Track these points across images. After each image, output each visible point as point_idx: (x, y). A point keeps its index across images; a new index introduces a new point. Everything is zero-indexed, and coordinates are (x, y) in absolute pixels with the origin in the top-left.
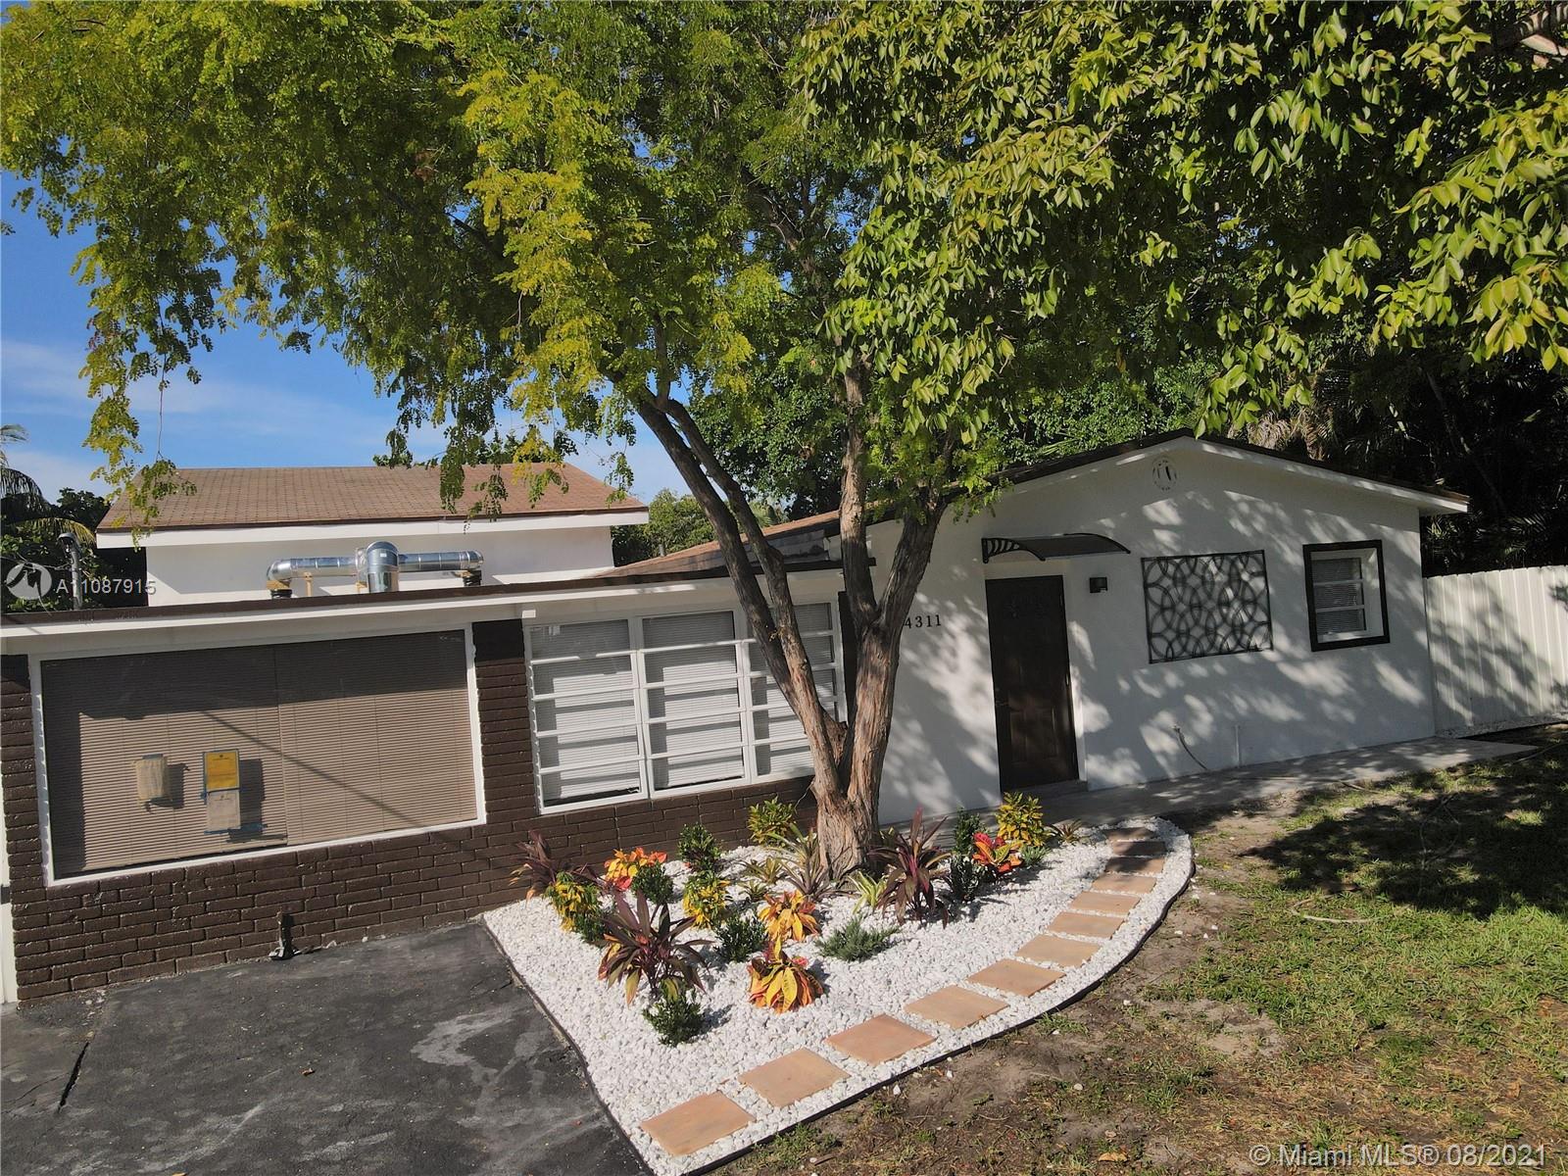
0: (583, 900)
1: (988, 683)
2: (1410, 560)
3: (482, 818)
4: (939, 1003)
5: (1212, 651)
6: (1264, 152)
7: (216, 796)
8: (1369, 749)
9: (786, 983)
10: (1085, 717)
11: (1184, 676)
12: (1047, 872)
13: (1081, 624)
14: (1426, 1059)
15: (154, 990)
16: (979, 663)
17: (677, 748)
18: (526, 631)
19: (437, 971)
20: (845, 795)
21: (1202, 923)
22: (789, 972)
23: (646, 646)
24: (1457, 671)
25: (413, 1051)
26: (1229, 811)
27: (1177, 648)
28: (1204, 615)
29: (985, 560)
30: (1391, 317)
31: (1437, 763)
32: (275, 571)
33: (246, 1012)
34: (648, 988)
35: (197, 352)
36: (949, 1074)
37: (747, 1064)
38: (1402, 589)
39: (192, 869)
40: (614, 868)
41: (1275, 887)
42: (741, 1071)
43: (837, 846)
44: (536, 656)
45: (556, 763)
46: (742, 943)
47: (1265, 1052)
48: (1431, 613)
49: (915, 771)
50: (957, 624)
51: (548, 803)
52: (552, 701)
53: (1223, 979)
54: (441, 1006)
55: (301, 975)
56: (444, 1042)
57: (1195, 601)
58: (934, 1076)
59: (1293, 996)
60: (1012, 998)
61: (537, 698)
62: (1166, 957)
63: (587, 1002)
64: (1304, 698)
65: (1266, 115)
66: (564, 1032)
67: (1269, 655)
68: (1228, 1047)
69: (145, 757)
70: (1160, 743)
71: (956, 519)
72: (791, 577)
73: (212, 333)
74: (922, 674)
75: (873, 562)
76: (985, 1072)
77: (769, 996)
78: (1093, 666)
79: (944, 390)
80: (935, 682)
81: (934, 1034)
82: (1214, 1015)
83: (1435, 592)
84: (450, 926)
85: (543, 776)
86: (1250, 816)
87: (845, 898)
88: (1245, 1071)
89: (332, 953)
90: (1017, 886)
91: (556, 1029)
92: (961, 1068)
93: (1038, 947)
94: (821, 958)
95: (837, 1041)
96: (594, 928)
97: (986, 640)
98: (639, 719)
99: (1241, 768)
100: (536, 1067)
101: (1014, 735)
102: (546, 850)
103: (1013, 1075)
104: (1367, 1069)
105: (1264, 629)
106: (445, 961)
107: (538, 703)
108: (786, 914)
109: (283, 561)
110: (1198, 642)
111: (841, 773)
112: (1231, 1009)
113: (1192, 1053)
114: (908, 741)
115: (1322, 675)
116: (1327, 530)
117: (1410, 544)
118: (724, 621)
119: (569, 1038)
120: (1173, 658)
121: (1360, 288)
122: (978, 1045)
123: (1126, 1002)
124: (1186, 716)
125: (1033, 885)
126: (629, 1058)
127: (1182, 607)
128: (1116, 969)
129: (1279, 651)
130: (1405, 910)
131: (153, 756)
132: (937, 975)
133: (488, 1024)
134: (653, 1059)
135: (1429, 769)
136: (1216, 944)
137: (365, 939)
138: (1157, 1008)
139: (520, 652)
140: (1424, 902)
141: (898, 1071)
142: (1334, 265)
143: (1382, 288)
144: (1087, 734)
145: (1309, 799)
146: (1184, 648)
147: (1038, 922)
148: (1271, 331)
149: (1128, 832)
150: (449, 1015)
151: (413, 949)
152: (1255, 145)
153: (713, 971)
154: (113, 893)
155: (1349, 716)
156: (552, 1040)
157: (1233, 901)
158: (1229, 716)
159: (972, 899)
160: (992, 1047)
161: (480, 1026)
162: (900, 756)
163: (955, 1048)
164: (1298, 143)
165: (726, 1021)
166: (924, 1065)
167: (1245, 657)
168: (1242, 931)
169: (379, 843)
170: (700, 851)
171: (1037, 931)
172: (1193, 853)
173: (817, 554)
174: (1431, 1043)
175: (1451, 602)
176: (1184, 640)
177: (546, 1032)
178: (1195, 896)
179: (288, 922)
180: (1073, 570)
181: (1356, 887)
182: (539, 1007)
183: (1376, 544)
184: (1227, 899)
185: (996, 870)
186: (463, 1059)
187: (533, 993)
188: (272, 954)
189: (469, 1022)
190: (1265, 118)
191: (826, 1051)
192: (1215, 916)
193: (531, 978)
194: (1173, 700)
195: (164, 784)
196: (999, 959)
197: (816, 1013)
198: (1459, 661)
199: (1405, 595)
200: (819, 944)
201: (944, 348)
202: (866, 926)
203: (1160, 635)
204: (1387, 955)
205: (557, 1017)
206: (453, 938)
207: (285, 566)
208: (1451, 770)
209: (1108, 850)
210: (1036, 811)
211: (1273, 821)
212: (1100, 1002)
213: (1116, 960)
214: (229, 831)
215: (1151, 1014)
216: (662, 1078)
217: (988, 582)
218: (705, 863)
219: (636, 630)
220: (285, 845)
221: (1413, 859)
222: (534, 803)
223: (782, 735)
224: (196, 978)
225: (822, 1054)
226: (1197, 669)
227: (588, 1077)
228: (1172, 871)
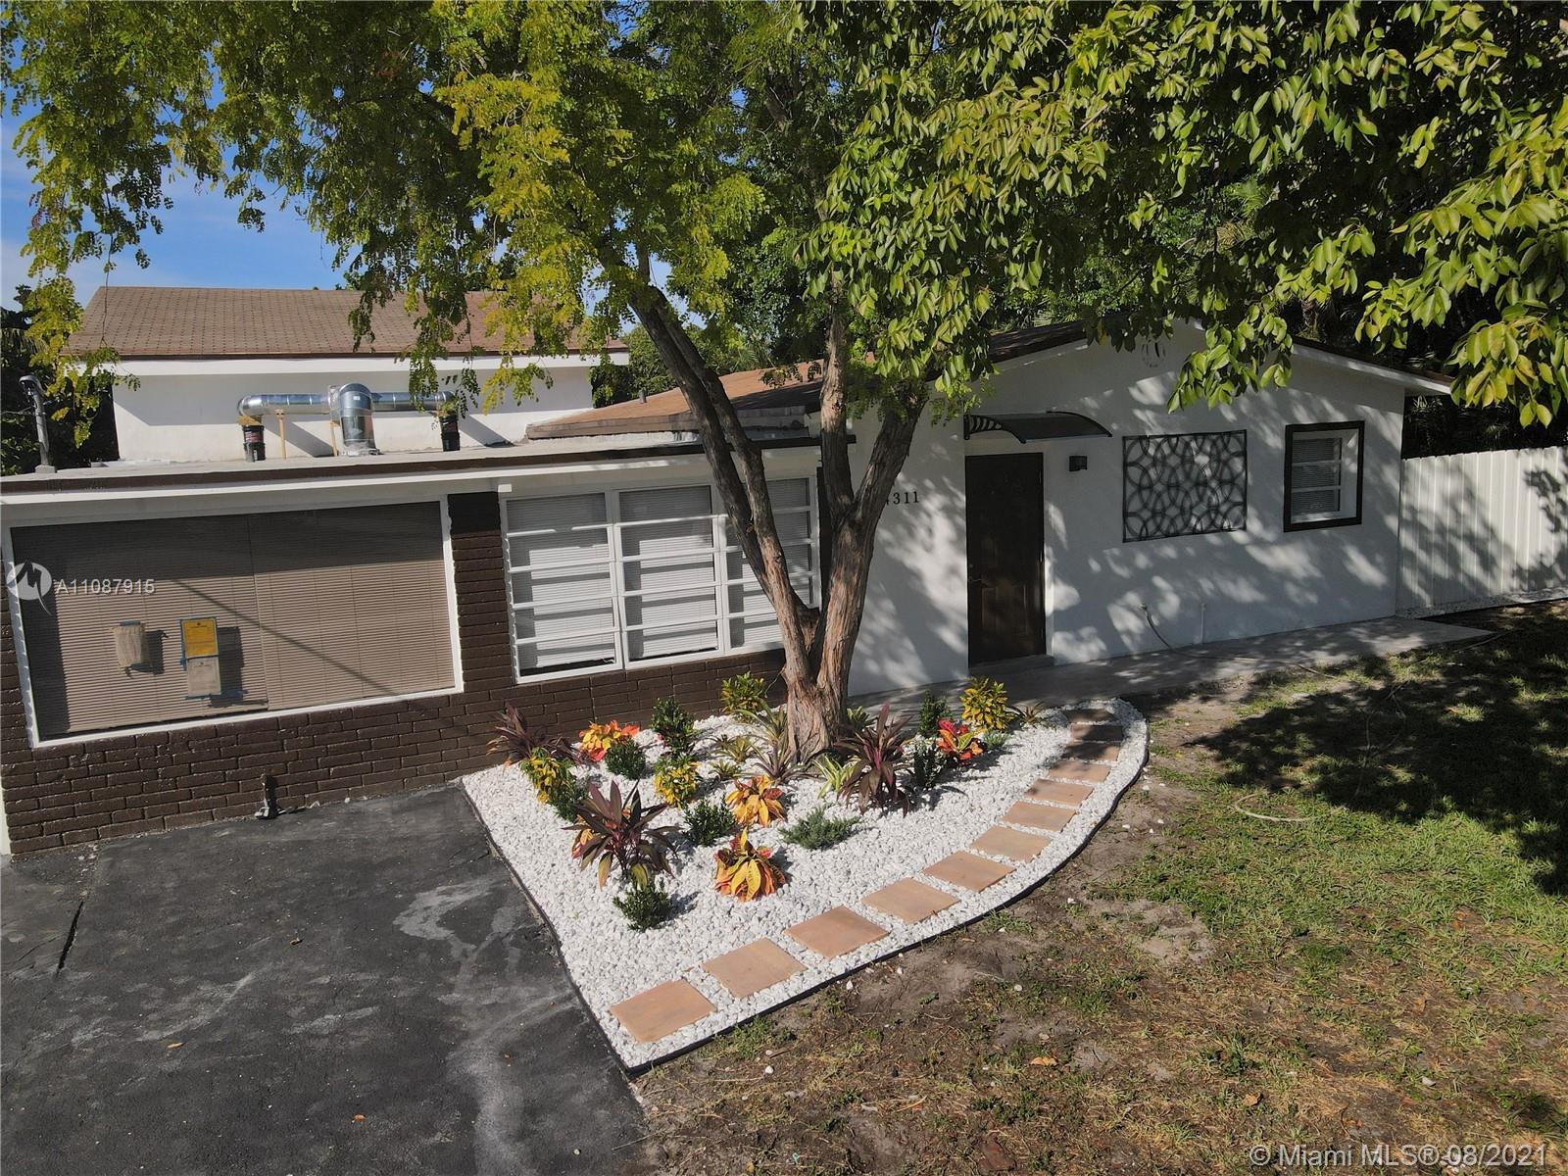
0: (558, 775)
1: (963, 563)
2: (1388, 444)
3: (459, 687)
4: (893, 896)
5: (1186, 531)
6: (1263, 140)
7: (197, 662)
8: (1329, 628)
9: (750, 872)
10: (1055, 596)
11: (1153, 557)
12: (1007, 757)
13: (1058, 505)
14: (1342, 969)
15: (144, 846)
16: (954, 543)
17: (652, 621)
18: (502, 504)
19: (418, 838)
20: (815, 682)
21: (1149, 817)
22: (753, 863)
23: (623, 521)
24: (1422, 556)
25: (396, 922)
26: (1184, 694)
27: (1151, 527)
28: (1181, 495)
29: (967, 435)
30: (1377, 315)
31: (1389, 647)
32: (246, 407)
33: (235, 874)
34: (619, 870)
35: (147, 234)
36: (899, 971)
37: (710, 953)
38: (1378, 473)
39: (175, 732)
40: (589, 740)
41: (1220, 781)
42: (705, 959)
43: (805, 730)
44: (511, 529)
45: (532, 634)
46: (708, 827)
47: (1194, 957)
48: (1404, 499)
49: (884, 649)
50: (933, 503)
51: (524, 673)
52: (528, 573)
53: (1163, 879)
54: (422, 875)
55: (287, 836)
56: (424, 914)
57: (1173, 481)
58: (885, 972)
59: (1226, 900)
60: (963, 893)
61: (513, 570)
62: (1112, 853)
63: (561, 880)
64: (1271, 581)
65: (1270, 102)
66: (539, 908)
67: (1238, 536)
68: (1161, 951)
69: (122, 624)
70: (1127, 621)
71: (934, 423)
72: (767, 454)
73: (160, 213)
74: (895, 553)
75: (852, 439)
76: (932, 971)
77: (734, 885)
78: (1066, 546)
79: (920, 336)
80: (909, 562)
81: (889, 929)
82: (1151, 917)
83: (1411, 478)
84: (431, 789)
85: (519, 647)
86: (1205, 700)
87: (811, 781)
88: (1173, 976)
89: (315, 814)
90: (977, 773)
91: (531, 905)
92: (911, 965)
93: (990, 840)
94: (784, 845)
95: (796, 932)
96: (569, 801)
97: (962, 522)
98: (615, 591)
99: (1204, 645)
100: (513, 944)
101: (985, 614)
102: (523, 723)
103: (958, 975)
104: (1286, 977)
105: (1237, 511)
106: (425, 827)
107: (514, 575)
108: (753, 800)
109: (254, 397)
110: (1172, 521)
111: (812, 660)
112: (1167, 910)
113: (1125, 955)
114: (880, 620)
115: (1291, 558)
116: (1310, 411)
117: (1392, 428)
118: (701, 497)
119: (543, 915)
120: (1148, 537)
121: (1350, 282)
122: (927, 941)
123: (1070, 900)
124: (1152, 598)
125: (993, 771)
126: (600, 940)
127: (1159, 487)
128: (1063, 865)
129: (1250, 534)
130: (1339, 811)
131: (129, 624)
132: (895, 867)
133: (466, 897)
134: (622, 943)
135: (1381, 654)
136: (1160, 840)
137: (347, 800)
138: (1099, 907)
139: (496, 525)
140: (1358, 804)
141: (852, 966)
142: (1327, 255)
143: (1373, 284)
144: (1056, 612)
145: (1262, 682)
146: (1158, 528)
147: (994, 811)
148: (1256, 311)
149: (1089, 714)
150: (429, 886)
151: (395, 813)
152: (1256, 131)
153: (681, 855)
154: (99, 754)
155: (1313, 598)
156: (527, 916)
157: (1181, 793)
158: (1196, 596)
159: (933, 786)
160: (941, 944)
161: (459, 898)
162: (871, 633)
163: (906, 944)
164: (1301, 132)
165: (692, 908)
166: (876, 961)
167: (1213, 539)
168: (1187, 827)
169: (358, 709)
170: (672, 729)
171: (992, 822)
172: (1148, 740)
173: (796, 429)
174: (1349, 953)
175: (1426, 487)
176: (1159, 519)
177: (522, 906)
178: (1146, 788)
179: (272, 783)
180: (1054, 451)
181: (1297, 785)
182: (515, 880)
183: (1359, 425)
184: (1176, 791)
185: (958, 757)
186: (443, 933)
187: (510, 865)
188: (258, 814)
189: (448, 893)
190: (1269, 104)
191: (786, 942)
192: (1163, 809)
193: (508, 850)
194: (1141, 581)
195: (143, 650)
196: (954, 850)
197: (778, 903)
198: (1426, 546)
199: (1380, 480)
200: (783, 831)
201: (922, 291)
202: (829, 816)
203: (1134, 514)
204: (1318, 858)
205: (533, 893)
206: (435, 802)
207: (255, 402)
208: (1403, 655)
209: (1066, 736)
210: (1002, 696)
211: (1228, 707)
212: (1046, 899)
213: (1065, 854)
214: (210, 696)
215: (1092, 913)
216: (631, 962)
217: (967, 458)
218: (677, 737)
219: (613, 503)
220: (266, 710)
221: (1353, 756)
222: (511, 673)
223: (757, 608)
224: (184, 836)
225: (782, 945)
226: (1169, 551)
227: (561, 957)
228: (1125, 761)
